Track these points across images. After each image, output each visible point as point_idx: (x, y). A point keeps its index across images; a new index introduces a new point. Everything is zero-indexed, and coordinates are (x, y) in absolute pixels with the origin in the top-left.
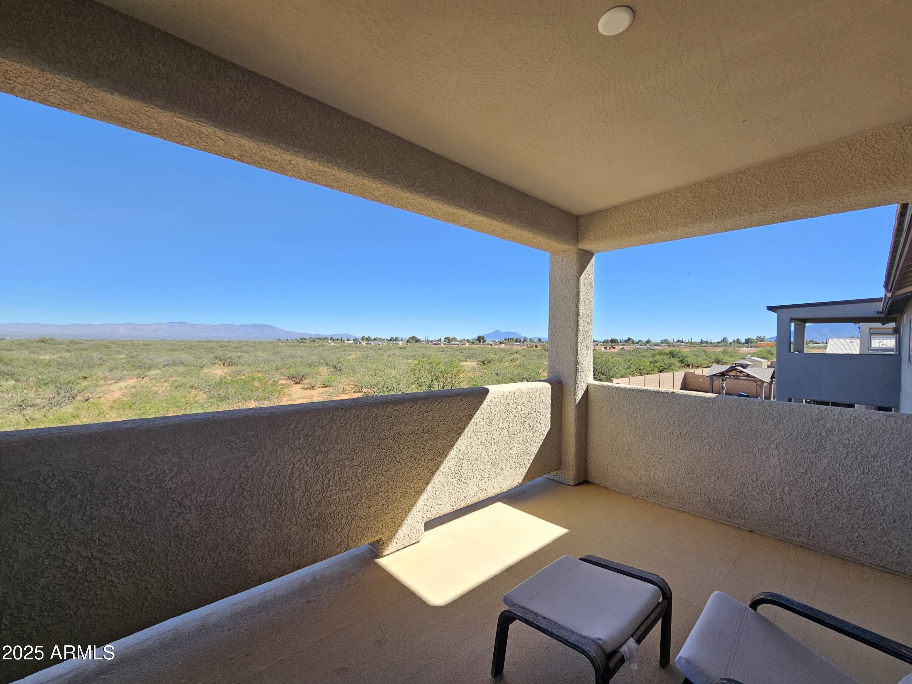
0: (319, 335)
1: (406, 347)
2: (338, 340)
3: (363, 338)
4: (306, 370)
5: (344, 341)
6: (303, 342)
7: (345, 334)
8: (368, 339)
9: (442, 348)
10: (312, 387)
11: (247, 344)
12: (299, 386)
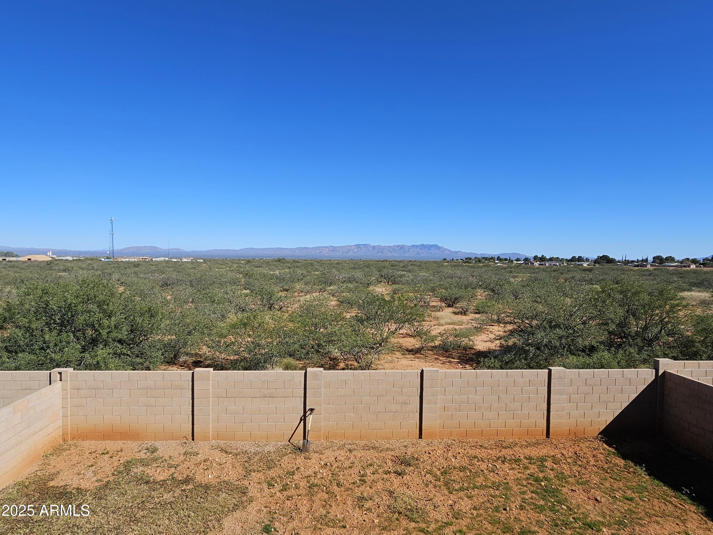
0: (485, 254)
1: (592, 268)
2: (506, 260)
3: (536, 258)
4: (461, 293)
5: (512, 261)
6: (468, 262)
7: (515, 254)
8: (543, 259)
9: (647, 270)
10: (464, 313)
11: (414, 263)
12: (451, 310)
